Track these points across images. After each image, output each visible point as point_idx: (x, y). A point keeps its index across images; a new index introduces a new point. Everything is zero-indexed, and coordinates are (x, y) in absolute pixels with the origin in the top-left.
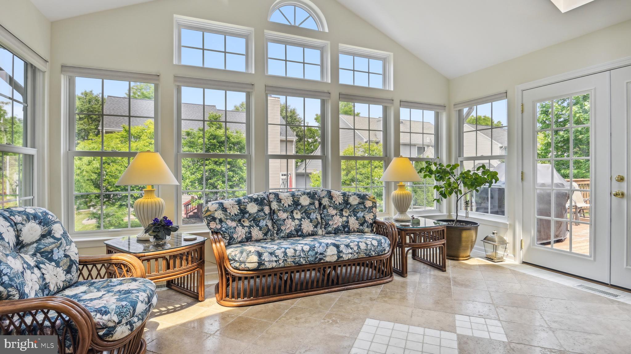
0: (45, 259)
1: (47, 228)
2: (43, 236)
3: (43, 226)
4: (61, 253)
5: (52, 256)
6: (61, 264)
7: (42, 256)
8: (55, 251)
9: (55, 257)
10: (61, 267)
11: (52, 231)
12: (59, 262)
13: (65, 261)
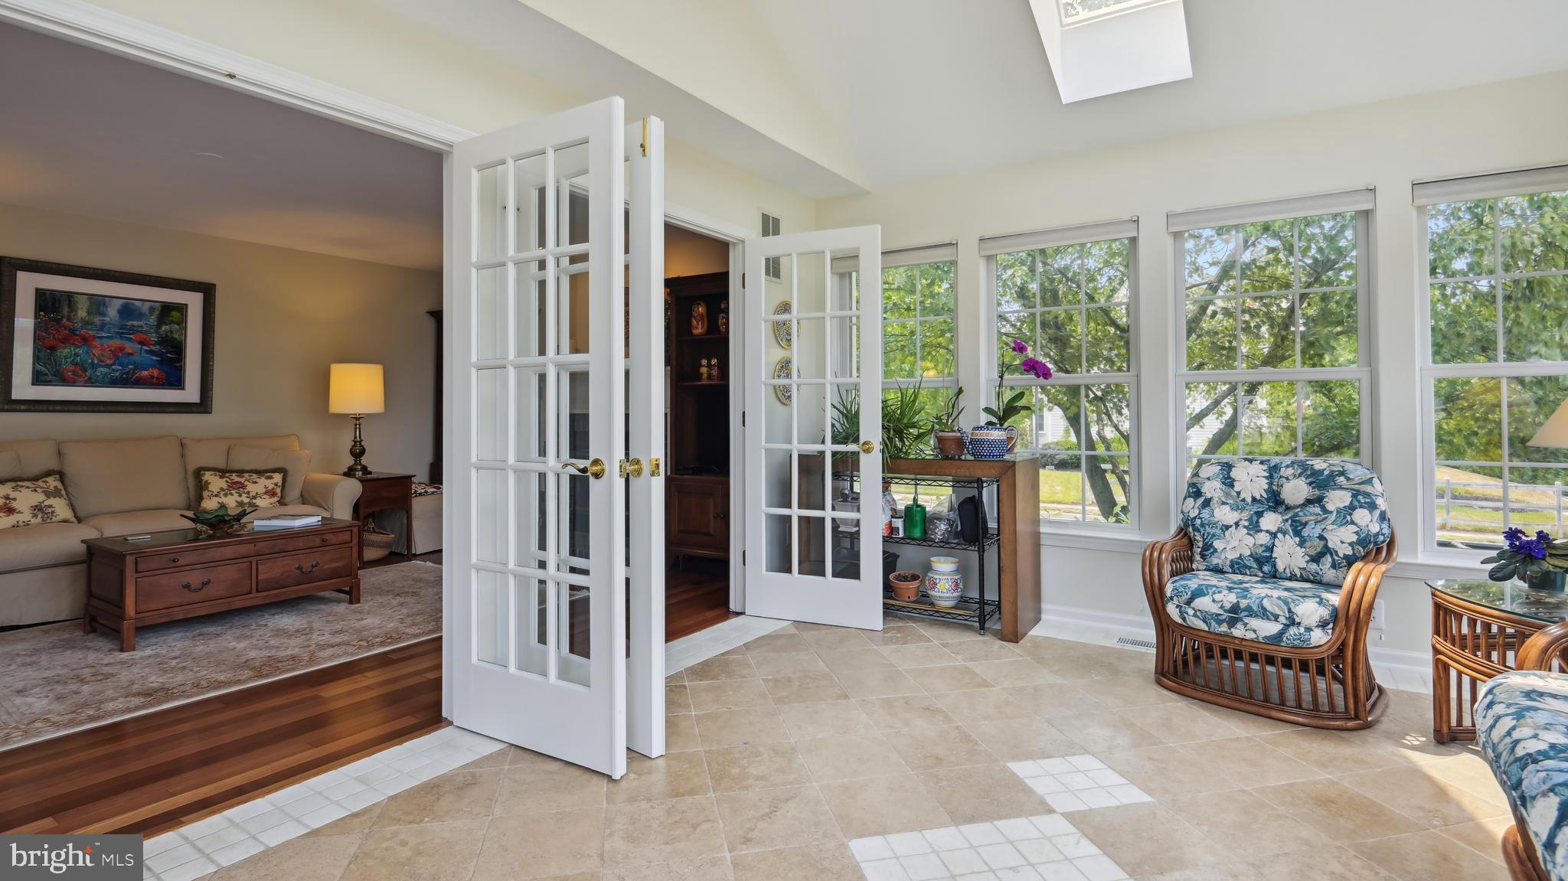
0: (1292, 530)
1: (1317, 492)
2: (1309, 502)
3: (1313, 488)
4: (1318, 531)
5: (1302, 529)
6: (1308, 544)
7: (1291, 525)
8: (1311, 524)
9: (1305, 533)
10: (1305, 548)
11: (1324, 497)
12: (1305, 541)
13: (1316, 543)
